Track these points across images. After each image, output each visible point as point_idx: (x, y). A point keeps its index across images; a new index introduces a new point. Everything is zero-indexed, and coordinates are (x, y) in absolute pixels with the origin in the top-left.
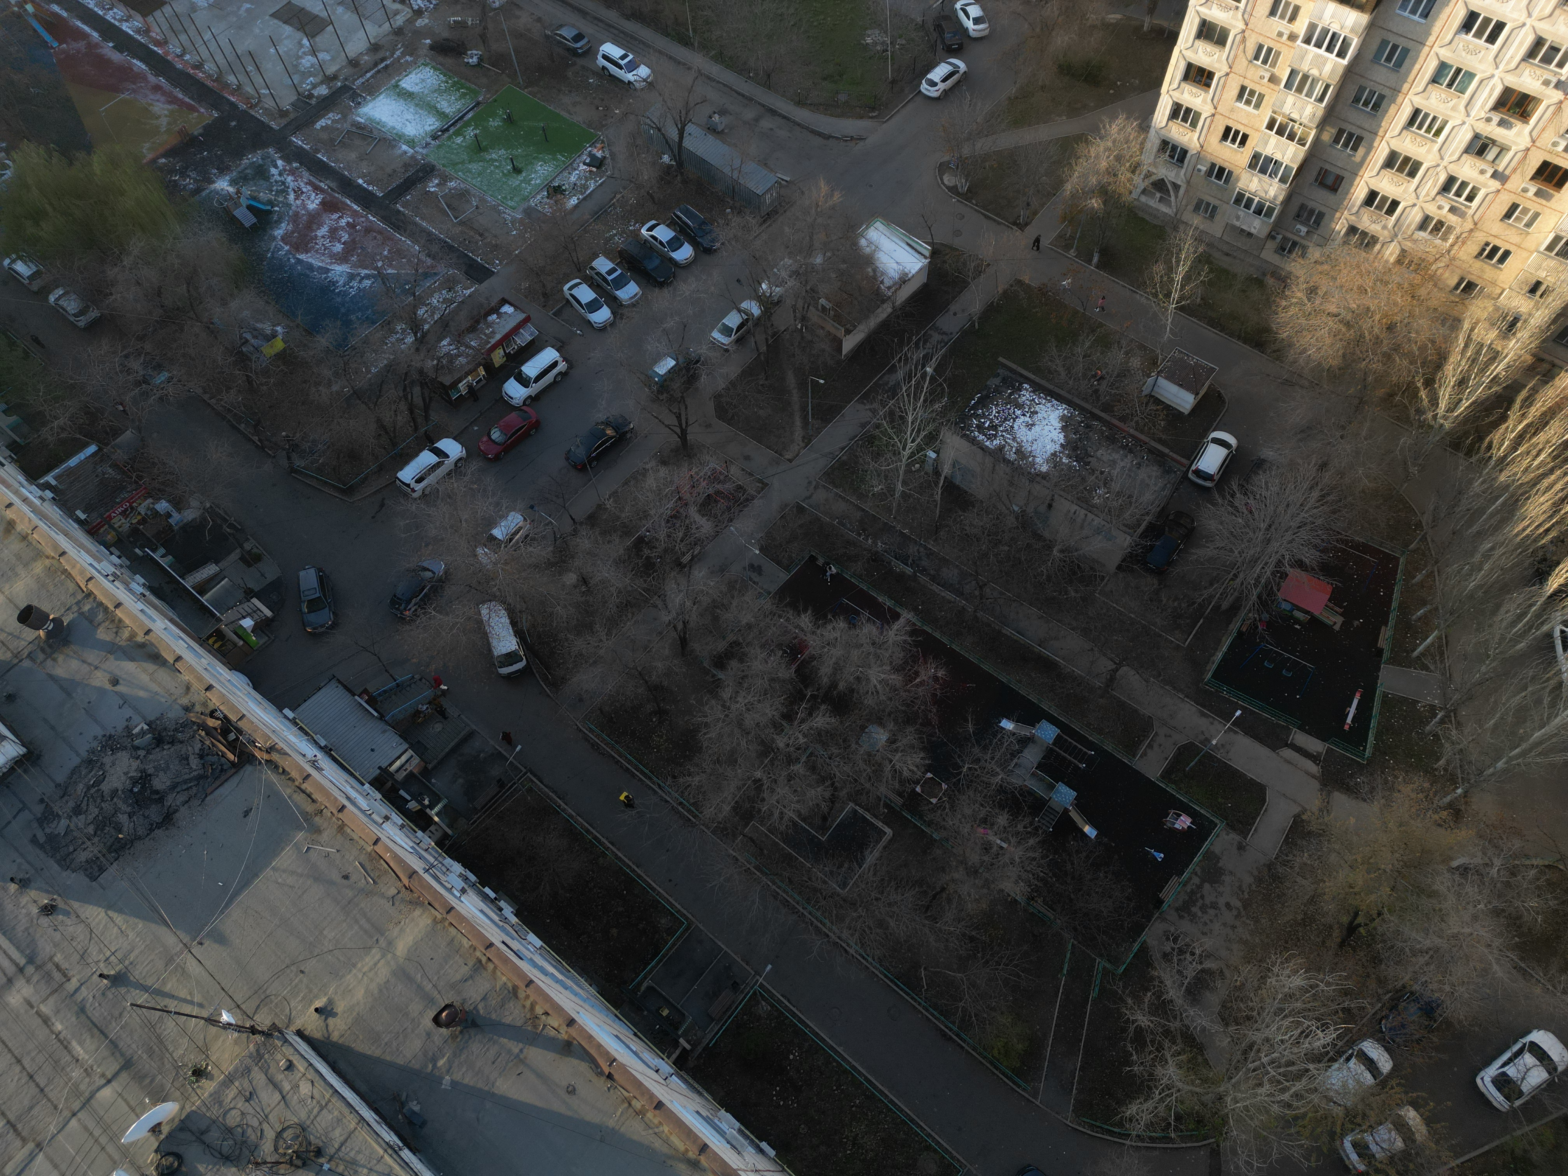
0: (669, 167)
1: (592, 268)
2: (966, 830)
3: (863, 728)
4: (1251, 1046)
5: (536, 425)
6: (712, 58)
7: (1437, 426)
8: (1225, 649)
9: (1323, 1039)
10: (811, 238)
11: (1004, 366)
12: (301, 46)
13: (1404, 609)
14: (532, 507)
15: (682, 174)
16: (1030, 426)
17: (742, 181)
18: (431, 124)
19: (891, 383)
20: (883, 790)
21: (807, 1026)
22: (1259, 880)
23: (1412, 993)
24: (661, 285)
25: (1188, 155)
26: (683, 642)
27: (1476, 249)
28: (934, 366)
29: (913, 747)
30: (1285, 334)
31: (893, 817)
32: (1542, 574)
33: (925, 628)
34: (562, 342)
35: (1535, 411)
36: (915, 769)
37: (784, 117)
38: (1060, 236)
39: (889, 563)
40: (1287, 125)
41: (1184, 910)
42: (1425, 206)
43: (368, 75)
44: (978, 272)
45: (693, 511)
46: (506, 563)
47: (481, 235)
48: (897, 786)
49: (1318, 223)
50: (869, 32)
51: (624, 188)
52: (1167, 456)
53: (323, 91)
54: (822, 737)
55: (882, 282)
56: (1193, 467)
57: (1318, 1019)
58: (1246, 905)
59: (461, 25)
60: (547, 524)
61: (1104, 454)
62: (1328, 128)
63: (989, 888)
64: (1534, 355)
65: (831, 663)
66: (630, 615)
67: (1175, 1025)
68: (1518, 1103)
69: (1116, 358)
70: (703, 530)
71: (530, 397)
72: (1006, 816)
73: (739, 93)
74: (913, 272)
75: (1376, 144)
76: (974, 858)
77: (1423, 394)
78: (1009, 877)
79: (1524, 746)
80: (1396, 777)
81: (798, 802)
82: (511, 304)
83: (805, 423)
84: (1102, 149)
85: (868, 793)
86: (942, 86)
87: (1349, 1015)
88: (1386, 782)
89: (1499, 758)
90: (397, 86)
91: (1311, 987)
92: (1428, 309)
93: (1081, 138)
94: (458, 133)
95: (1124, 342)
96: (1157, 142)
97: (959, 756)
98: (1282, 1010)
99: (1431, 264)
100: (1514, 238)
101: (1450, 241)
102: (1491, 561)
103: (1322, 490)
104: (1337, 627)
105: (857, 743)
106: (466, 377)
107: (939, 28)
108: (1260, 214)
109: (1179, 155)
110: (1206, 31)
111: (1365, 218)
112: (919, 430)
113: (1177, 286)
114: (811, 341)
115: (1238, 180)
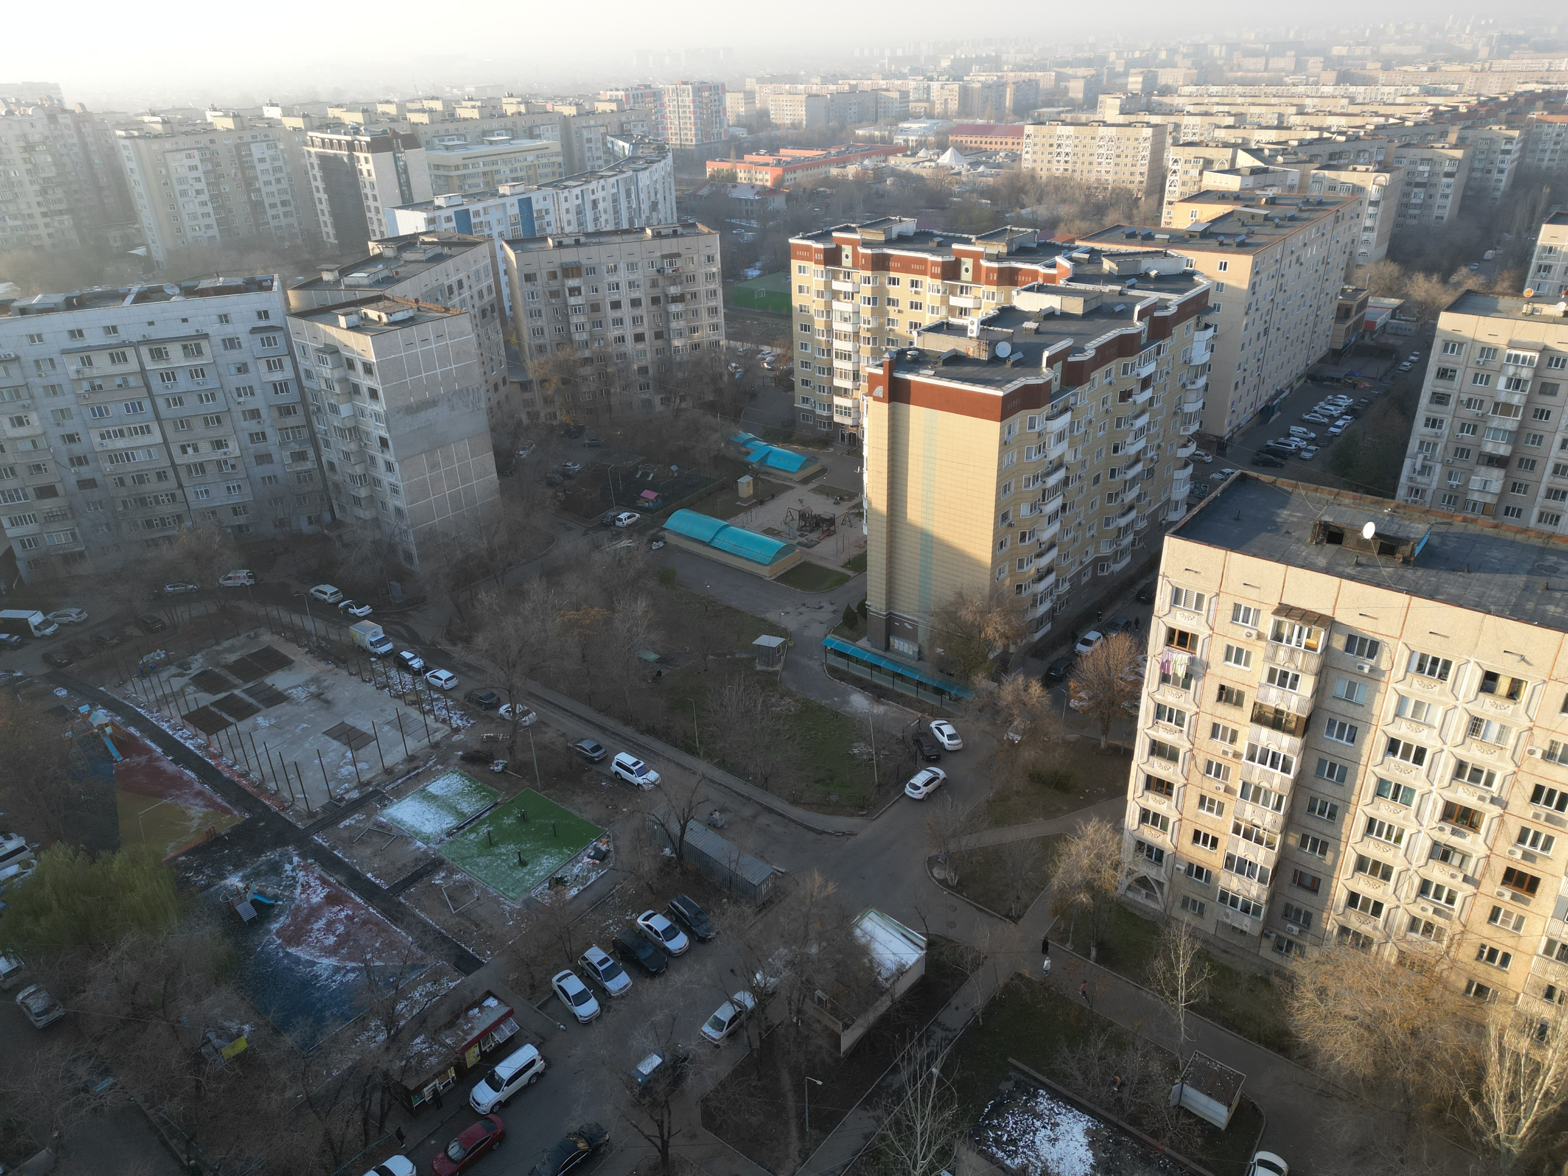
0: (670, 859)
1: (585, 959)
5: (501, 1138)
6: (715, 764)
10: (806, 928)
11: (1016, 1068)
12: (344, 756)
15: (682, 866)
16: (1054, 1141)
17: (739, 873)
18: (449, 822)
19: (895, 1086)
24: (653, 975)
25: (1165, 855)
27: (1474, 953)
28: (939, 1067)
30: (1307, 1038)
34: (544, 1038)
37: (780, 815)
40: (1252, 831)
42: (1409, 908)
43: (400, 781)
44: (977, 964)
47: (477, 925)
49: (1308, 922)
50: (856, 744)
51: (625, 879)
53: (355, 795)
55: (879, 973)
59: (494, 740)
62: (1292, 833)
69: (1133, 1061)
71: (499, 1103)
73: (738, 794)
74: (910, 963)
75: (1342, 849)
77: (1474, 1110)
82: (496, 997)
83: (802, 1134)
84: (1081, 848)
86: (924, 790)
90: (424, 790)
92: (1446, 1014)
93: (1060, 838)
94: (471, 831)
95: (1139, 1044)
96: (1133, 843)
99: (1434, 966)
100: (1510, 942)
101: (1445, 943)
106: (433, 1080)
107: (917, 742)
108: (1248, 912)
109: (1156, 855)
110: (1157, 749)
111: (1353, 918)
112: (930, 1143)
113: (1181, 983)
114: (808, 1036)
115: (1218, 879)
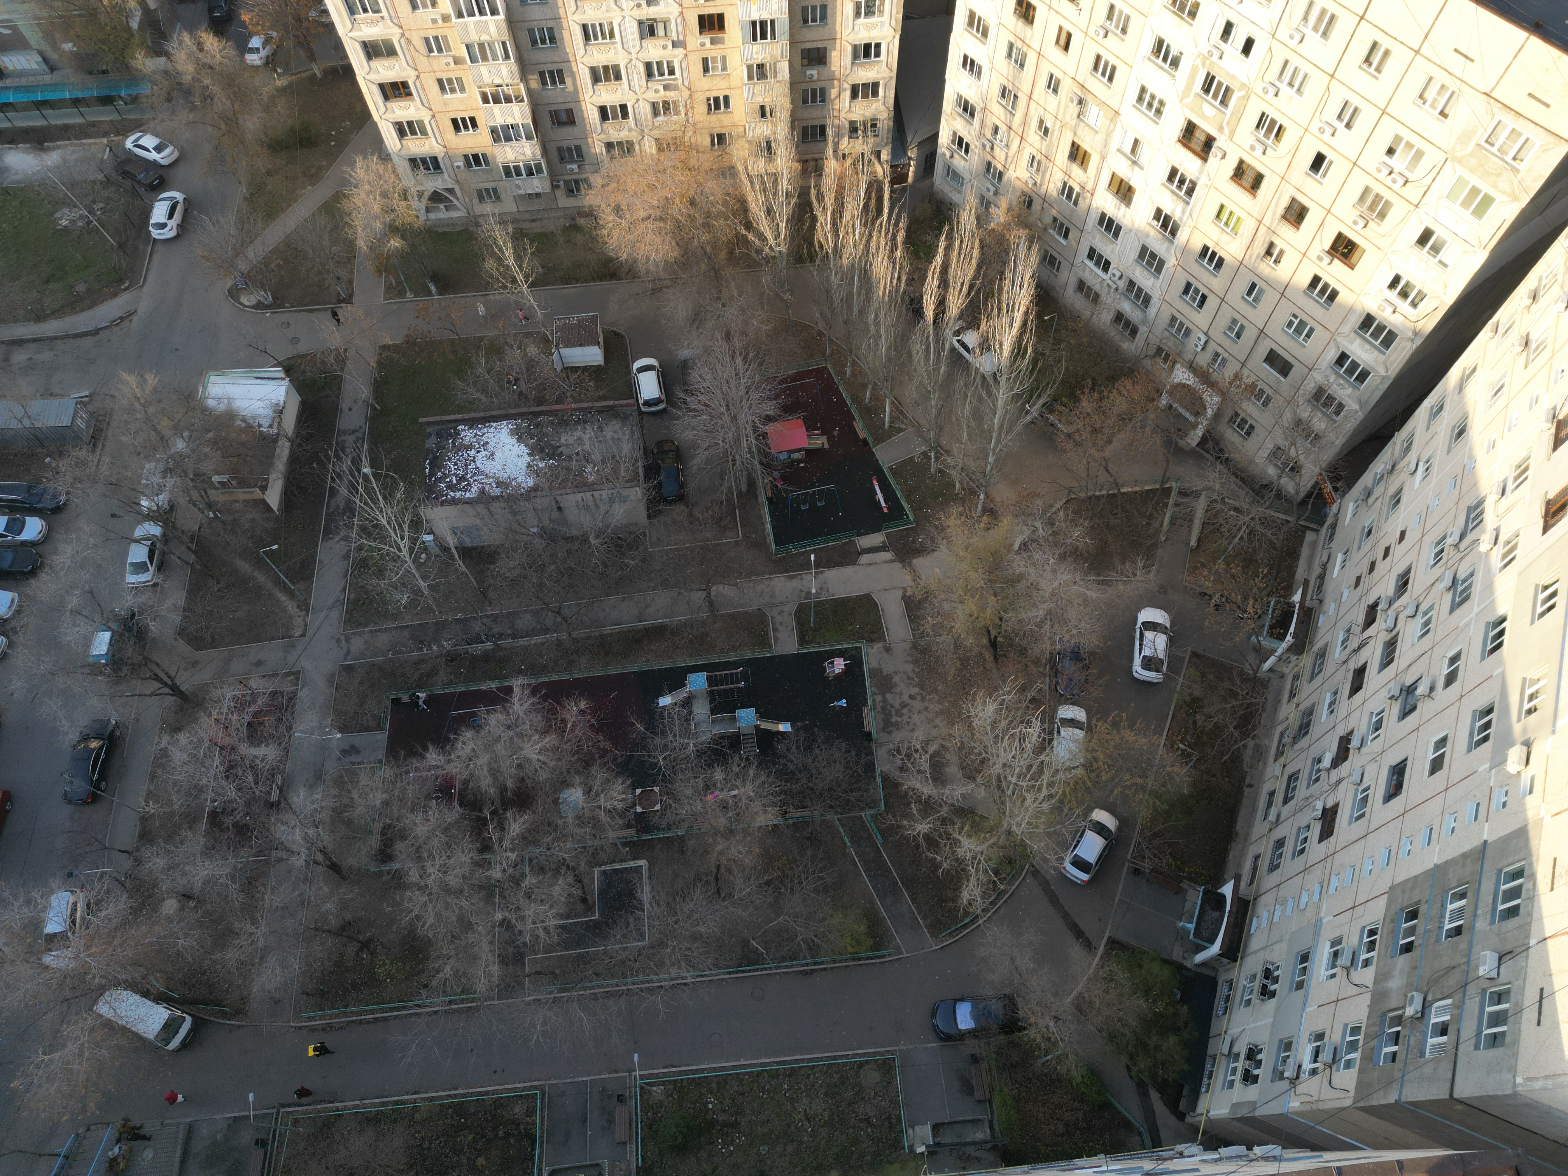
2: (698, 806)
3: (556, 801)
4: (999, 779)
7: (777, 255)
8: (768, 519)
9: (1034, 732)
10: (155, 430)
11: (429, 424)
13: (857, 400)
14: (70, 875)
16: (491, 457)
17: (38, 424)
19: (342, 506)
20: (612, 835)
21: (703, 1070)
22: (916, 662)
23: (1059, 654)
24: (33, 573)
25: (440, 160)
26: (334, 867)
27: (705, 108)
28: (368, 465)
29: (608, 781)
30: (625, 255)
31: (636, 848)
32: (918, 312)
33: (541, 680)
35: (829, 200)
36: (623, 796)
37: (34, 340)
38: (388, 288)
39: (467, 652)
40: (497, 92)
41: (888, 726)
42: (645, 96)
44: (342, 361)
45: (247, 750)
46: (88, 947)
48: (621, 822)
49: (580, 155)
50: (58, 215)
52: (616, 406)
54: (528, 838)
55: (260, 425)
56: (641, 402)
57: (1022, 722)
58: (921, 685)
60: (102, 877)
61: (567, 439)
62: (530, 77)
63: (750, 835)
64: (799, 161)
65: (486, 772)
66: (262, 889)
67: (944, 811)
68: (1164, 668)
69: (514, 357)
70: (270, 758)
72: (719, 770)
74: (282, 398)
75: (575, 69)
76: (721, 822)
77: (751, 237)
78: (757, 813)
79: (995, 435)
80: (940, 519)
81: (551, 907)
83: (291, 594)
84: (363, 196)
85: (602, 848)
86: (173, 223)
87: (1035, 702)
88: (936, 527)
89: (987, 456)
91: (1001, 704)
92: (706, 172)
93: (338, 197)
95: (510, 340)
96: (406, 164)
97: (649, 756)
98: (997, 737)
99: (683, 138)
100: (723, 84)
101: (682, 112)
102: (882, 326)
103: (741, 354)
104: (826, 446)
105: (561, 817)
107: (125, 174)
108: (533, 174)
109: (431, 164)
110: (373, 50)
111: (611, 131)
112: (400, 526)
113: (515, 269)
114: (235, 520)
115: (495, 157)
